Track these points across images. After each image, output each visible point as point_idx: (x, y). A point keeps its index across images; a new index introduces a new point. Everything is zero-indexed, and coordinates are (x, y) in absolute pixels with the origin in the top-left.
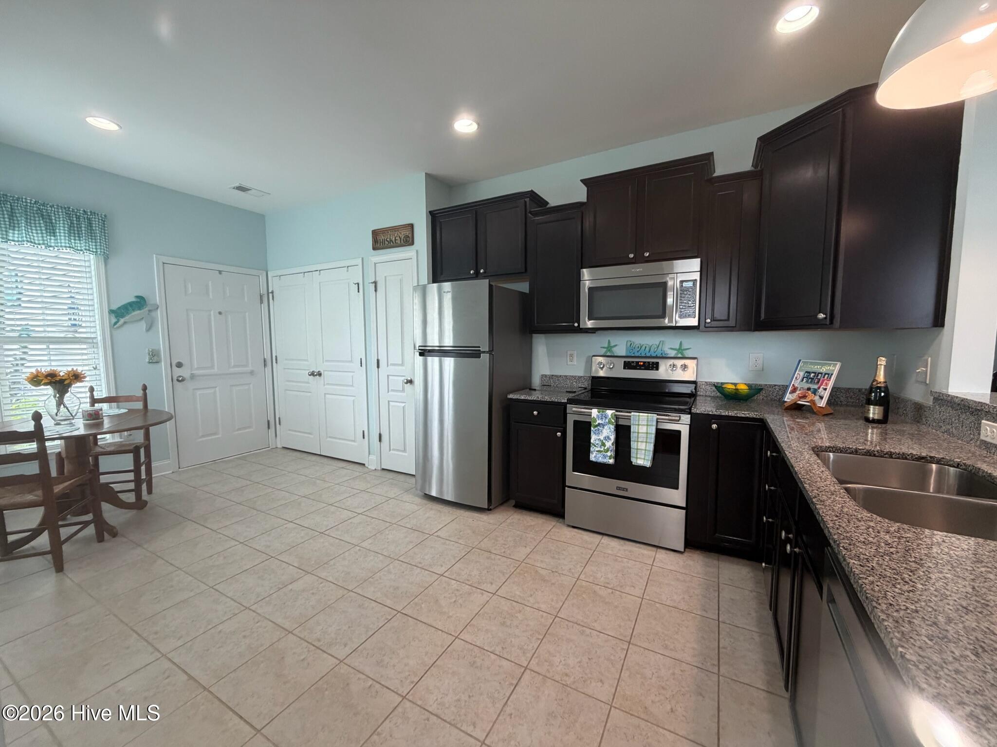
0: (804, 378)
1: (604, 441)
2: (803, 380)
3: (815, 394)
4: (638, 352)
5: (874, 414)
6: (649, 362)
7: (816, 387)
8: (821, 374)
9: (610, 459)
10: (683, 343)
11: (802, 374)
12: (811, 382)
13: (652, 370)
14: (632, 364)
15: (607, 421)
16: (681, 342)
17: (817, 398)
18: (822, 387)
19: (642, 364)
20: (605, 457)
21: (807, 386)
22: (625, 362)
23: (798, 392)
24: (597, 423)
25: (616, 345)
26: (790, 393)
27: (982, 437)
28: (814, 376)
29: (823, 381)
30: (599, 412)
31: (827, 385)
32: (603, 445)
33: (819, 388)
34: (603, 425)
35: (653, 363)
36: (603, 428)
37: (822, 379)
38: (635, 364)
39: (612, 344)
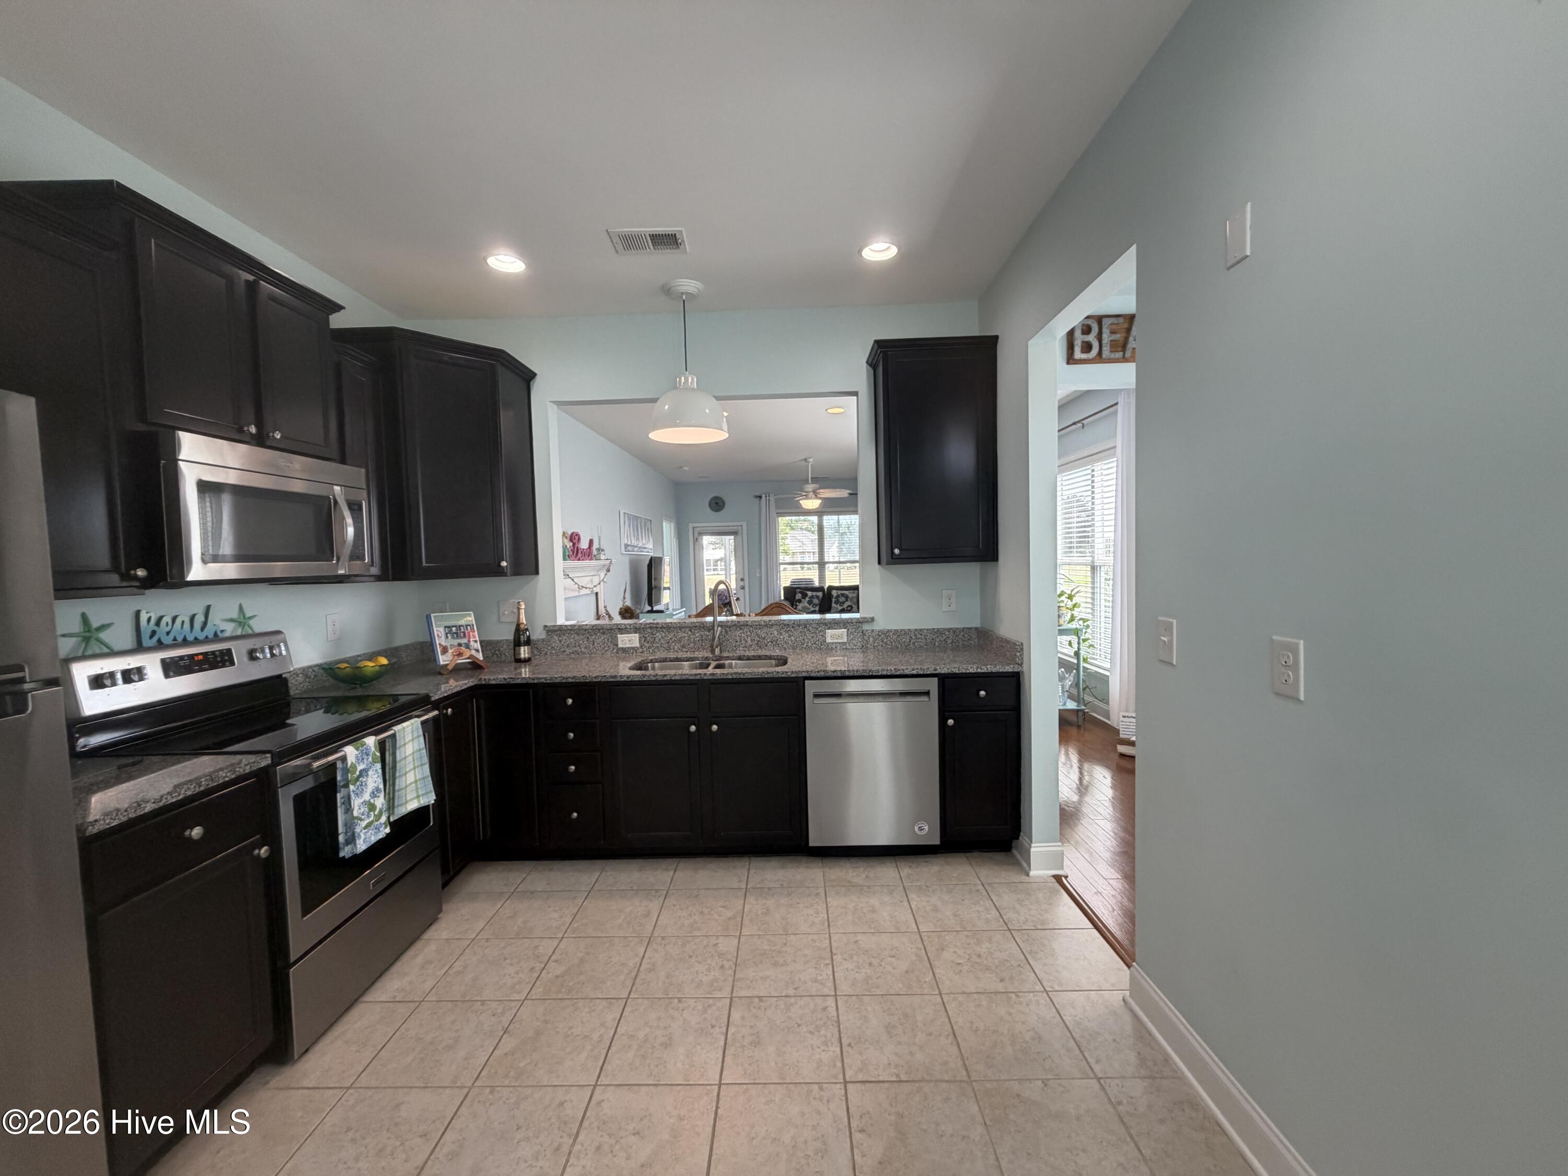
0: (447, 634)
1: (372, 801)
2: (447, 637)
3: (469, 649)
4: (168, 633)
5: (525, 654)
6: (213, 653)
7: (465, 641)
8: (462, 626)
9: (386, 827)
10: (244, 606)
11: (442, 629)
12: (457, 636)
13: (224, 666)
14: (182, 663)
15: (370, 759)
17: (473, 652)
18: (471, 640)
19: (201, 657)
20: (378, 829)
21: (456, 642)
22: (163, 661)
23: (450, 651)
24: (358, 773)
25: (108, 626)
26: (442, 654)
27: (620, 645)
28: (457, 630)
29: (469, 633)
30: (357, 749)
31: (474, 637)
32: (372, 807)
33: (469, 641)
34: (366, 772)
35: (221, 651)
36: (367, 775)
37: (466, 632)
38: (187, 662)
39: (95, 624)
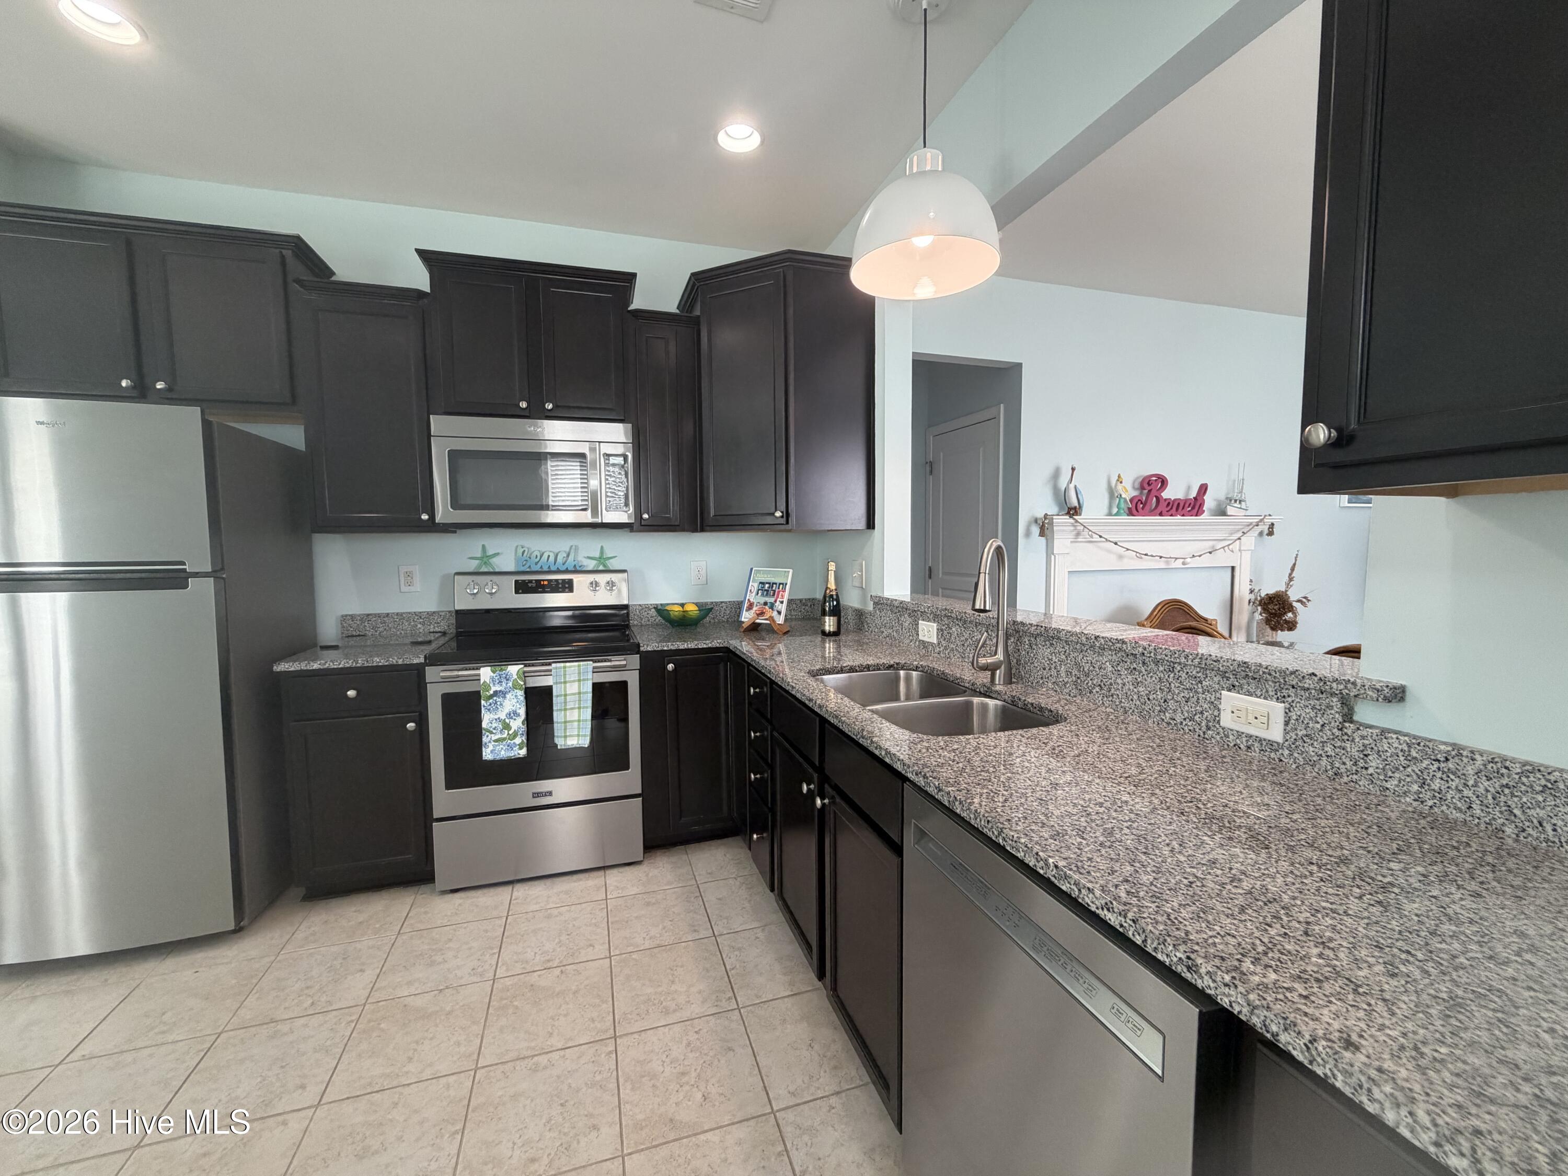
0: (759, 590)
1: (507, 721)
2: (758, 594)
3: (773, 610)
4: (537, 563)
5: (830, 626)
6: (557, 580)
7: (772, 600)
8: (776, 584)
9: (521, 748)
10: (605, 548)
11: (756, 585)
12: (767, 594)
13: (563, 592)
14: (530, 585)
15: (510, 684)
16: (602, 547)
17: (775, 614)
18: (778, 600)
19: (546, 583)
20: (511, 747)
21: (763, 600)
22: (516, 582)
23: (755, 608)
24: (491, 692)
25: (497, 554)
26: (746, 611)
27: (921, 638)
28: (769, 588)
29: (779, 592)
30: (494, 672)
31: (783, 596)
32: (507, 727)
33: (776, 601)
34: (503, 694)
35: (564, 580)
36: (505, 697)
37: (777, 590)
38: (534, 585)
39: (490, 552)
